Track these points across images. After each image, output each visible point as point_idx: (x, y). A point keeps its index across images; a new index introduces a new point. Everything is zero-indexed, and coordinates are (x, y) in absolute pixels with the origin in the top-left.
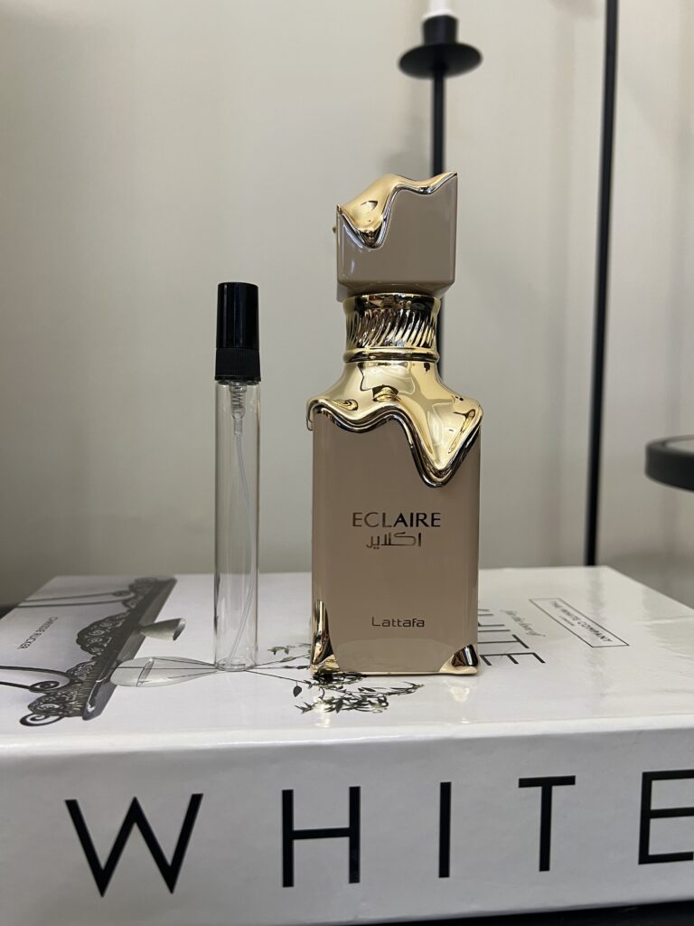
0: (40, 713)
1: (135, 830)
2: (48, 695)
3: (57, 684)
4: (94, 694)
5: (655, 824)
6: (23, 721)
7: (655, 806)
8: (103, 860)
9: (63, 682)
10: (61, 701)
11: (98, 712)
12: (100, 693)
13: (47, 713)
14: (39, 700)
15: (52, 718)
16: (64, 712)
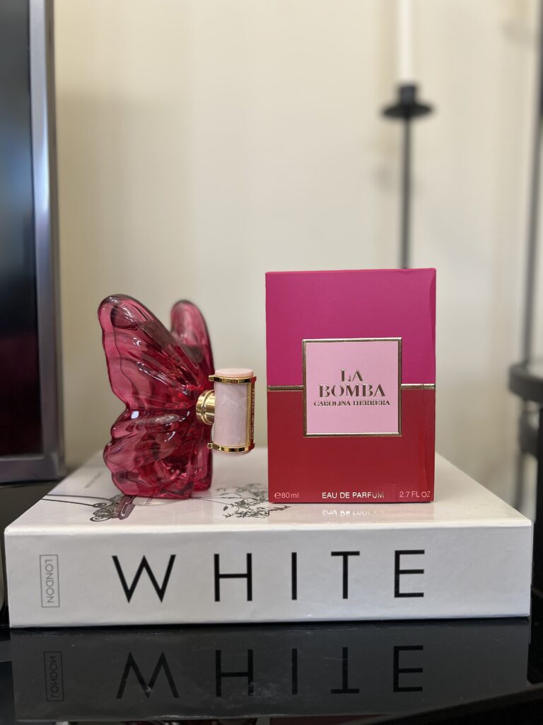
0: (99, 516)
1: (144, 571)
2: (102, 509)
3: (106, 504)
4: (125, 509)
5: (402, 577)
6: (91, 519)
7: (402, 568)
8: (129, 585)
9: (109, 503)
10: (108, 511)
11: (127, 516)
12: (127, 508)
13: (103, 516)
14: (98, 511)
15: (105, 519)
16: (111, 516)
